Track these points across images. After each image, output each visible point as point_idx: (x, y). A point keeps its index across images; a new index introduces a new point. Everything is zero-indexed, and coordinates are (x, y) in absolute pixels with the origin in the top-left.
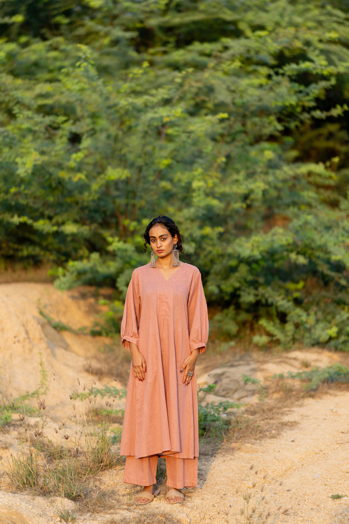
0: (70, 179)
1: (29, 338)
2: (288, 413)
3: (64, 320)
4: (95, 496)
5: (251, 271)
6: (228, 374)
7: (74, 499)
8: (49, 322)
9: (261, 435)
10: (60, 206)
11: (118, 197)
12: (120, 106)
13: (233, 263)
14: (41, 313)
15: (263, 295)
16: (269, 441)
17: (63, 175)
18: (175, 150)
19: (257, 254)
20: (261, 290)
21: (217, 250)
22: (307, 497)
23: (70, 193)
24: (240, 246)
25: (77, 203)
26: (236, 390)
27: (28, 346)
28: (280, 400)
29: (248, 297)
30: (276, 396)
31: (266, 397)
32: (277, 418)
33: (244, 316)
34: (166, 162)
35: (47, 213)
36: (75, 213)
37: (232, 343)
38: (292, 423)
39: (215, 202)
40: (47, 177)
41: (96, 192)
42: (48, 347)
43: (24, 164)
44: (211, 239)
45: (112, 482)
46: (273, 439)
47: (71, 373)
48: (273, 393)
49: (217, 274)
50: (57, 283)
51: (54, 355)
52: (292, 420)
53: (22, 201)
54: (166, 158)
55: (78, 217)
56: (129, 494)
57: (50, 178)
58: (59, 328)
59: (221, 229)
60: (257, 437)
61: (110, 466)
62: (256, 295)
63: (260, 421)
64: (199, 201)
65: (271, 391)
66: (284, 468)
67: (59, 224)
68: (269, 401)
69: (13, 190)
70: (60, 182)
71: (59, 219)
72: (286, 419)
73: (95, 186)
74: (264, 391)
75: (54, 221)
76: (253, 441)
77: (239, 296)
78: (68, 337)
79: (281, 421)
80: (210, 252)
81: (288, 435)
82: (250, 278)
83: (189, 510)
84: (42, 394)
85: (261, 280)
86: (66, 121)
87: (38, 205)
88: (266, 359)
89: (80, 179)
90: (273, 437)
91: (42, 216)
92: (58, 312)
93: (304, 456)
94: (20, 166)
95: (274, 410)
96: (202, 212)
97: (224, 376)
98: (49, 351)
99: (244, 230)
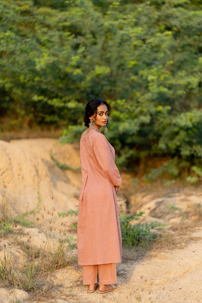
0: (72, 73)
1: (38, 175)
2: (197, 230)
3: (68, 163)
4: (45, 288)
5: (188, 135)
6: (165, 202)
7: (28, 291)
8: (57, 164)
9: (174, 246)
10: (68, 90)
11: (106, 85)
12: (105, 26)
13: (176, 129)
14: (52, 158)
15: (195, 151)
16: (178, 251)
17: (68, 70)
18: (140, 55)
19: (189, 124)
20: (194, 148)
21: (167, 121)
22: (192, 294)
23: (74, 82)
24: (181, 118)
25: (78, 88)
26: (168, 213)
27: (36, 179)
28: (195, 221)
29: (185, 152)
30: (194, 218)
31: (187, 218)
32: (189, 234)
33: (184, 164)
34: (133, 63)
35: (60, 94)
36: (77, 95)
37: (173, 181)
38: (197, 238)
39: (165, 90)
40: (57, 71)
41: (89, 82)
42: (51, 181)
43: (40, 62)
44: (163, 114)
45: (62, 278)
46: (181, 250)
47: (64, 198)
48: (192, 216)
49: (166, 136)
50: (61, 139)
51: (55, 186)
52: (197, 236)
53: (44, 87)
54: (133, 60)
55: (79, 97)
56: (71, 287)
57: (59, 72)
58: (64, 168)
59: (169, 108)
60: (170, 248)
61: (64, 266)
62: (190, 151)
63: (177, 236)
64: (154, 89)
65: (190, 215)
66: (183, 271)
67: (65, 102)
68: (189, 222)
69: (37, 79)
70: (66, 75)
71: (67, 98)
72: (195, 235)
73: (88, 78)
74: (187, 214)
75: (63, 99)
76: (167, 250)
77: (180, 151)
78: (69, 174)
79: (190, 236)
80: (162, 122)
81: (193, 246)
82: (187, 139)
83: (108, 300)
84: (37, 213)
85: (195, 141)
86: (70, 35)
87: (54, 89)
88: (191, 192)
89: (78, 73)
90: (181, 248)
91: (57, 97)
92: (64, 158)
93: (199, 263)
94: (37, 63)
95: (189, 229)
96: (155, 96)
97: (163, 203)
98: (51, 183)
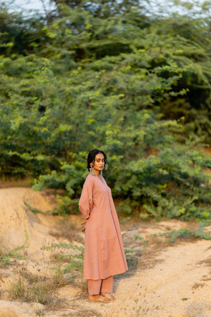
0: (40, 131)
1: (19, 217)
2: (159, 255)
3: (38, 207)
4: (55, 301)
5: (138, 179)
6: (126, 235)
7: (44, 303)
8: (30, 208)
9: (144, 267)
10: (35, 146)
11: (66, 140)
12: (66, 91)
13: (129, 175)
14: (25, 204)
15: (145, 192)
16: (148, 270)
17: (36, 129)
18: (96, 114)
19: (141, 169)
20: (144, 189)
21: (120, 168)
22: (169, 300)
23: (40, 138)
24: (132, 165)
25: (44, 144)
26: (131, 243)
27: (18, 222)
28: (154, 248)
29: (137, 193)
30: (152, 246)
31: (147, 246)
32: (153, 258)
33: (135, 203)
34: (91, 121)
35: (27, 149)
36: (43, 149)
37: (129, 218)
38: (161, 260)
39: (118, 142)
40: (27, 130)
41: (54, 138)
42: (29, 222)
43: (14, 123)
44: (117, 162)
45: (64, 294)
46: (151, 269)
47: (42, 236)
48: (151, 244)
49: (120, 181)
50: (34, 187)
51: (33, 226)
52: (161, 259)
53: (14, 143)
54: (91, 119)
55: (44, 152)
56: (73, 300)
57: (29, 131)
58: (35, 212)
59: (122, 157)
60: (142, 268)
61: (63, 285)
62: (141, 192)
63: (144, 259)
64: (110, 141)
65: (149, 243)
66: (157, 285)
67: (34, 156)
68: (149, 249)
69: (9, 137)
70: (34, 133)
71: (34, 152)
72: (158, 258)
73: (53, 135)
74: (146, 243)
75: (32, 153)
76: (140, 270)
77: (132, 193)
78: (40, 216)
79: (154, 259)
80: (116, 169)
81: (159, 266)
82: (138, 182)
83: (106, 308)
84: (26, 247)
85: (144, 184)
86: (37, 100)
87: (23, 145)
88: (147, 226)
89: (45, 131)
90: (151, 268)
91: (25, 151)
92: (34, 203)
93: (167, 278)
94: (12, 124)
95: (151, 254)
96: (111, 148)
97: (125, 236)
98: (30, 224)
99: (134, 157)
